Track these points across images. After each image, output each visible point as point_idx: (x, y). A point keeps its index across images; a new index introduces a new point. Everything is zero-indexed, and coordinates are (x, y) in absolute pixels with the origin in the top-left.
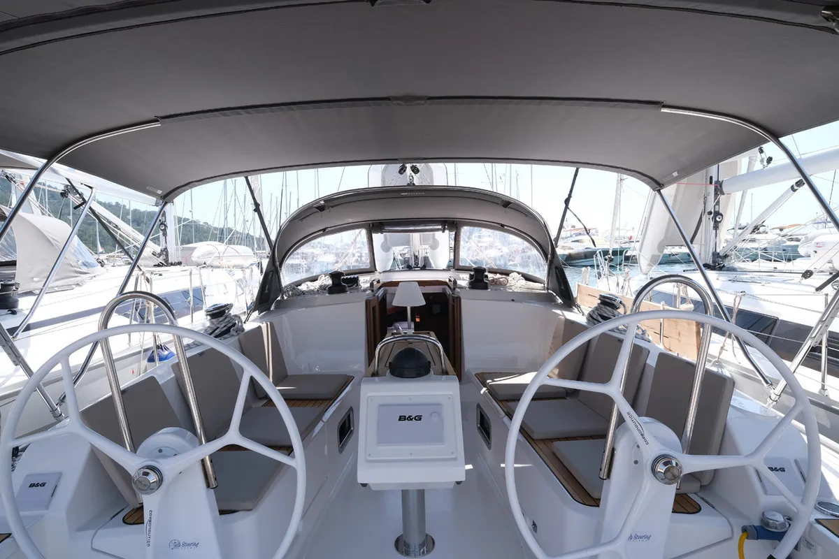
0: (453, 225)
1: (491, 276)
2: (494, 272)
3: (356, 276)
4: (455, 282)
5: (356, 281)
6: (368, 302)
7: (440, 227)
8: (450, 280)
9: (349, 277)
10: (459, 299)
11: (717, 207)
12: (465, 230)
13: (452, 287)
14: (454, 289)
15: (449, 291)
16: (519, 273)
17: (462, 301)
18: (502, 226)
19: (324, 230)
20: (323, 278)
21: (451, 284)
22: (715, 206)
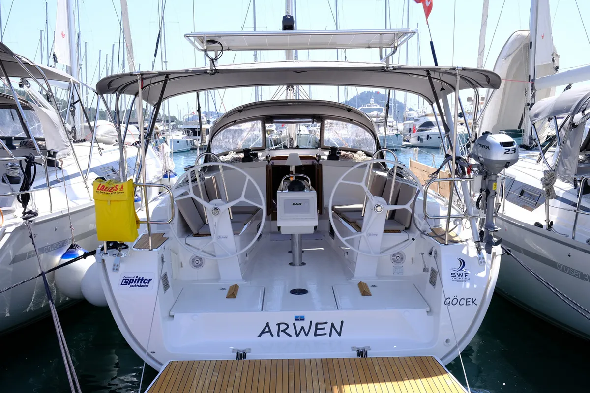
0: (320, 119)
1: (343, 153)
2: (346, 150)
3: (256, 152)
4: (319, 156)
5: (256, 155)
6: (267, 167)
7: (311, 120)
8: (317, 156)
9: (254, 152)
10: (321, 165)
11: (533, 99)
12: (327, 122)
13: (317, 159)
14: (319, 160)
15: (315, 162)
16: (363, 151)
17: (323, 166)
18: (351, 120)
19: (235, 121)
20: (232, 153)
21: (317, 158)
22: (531, 99)
